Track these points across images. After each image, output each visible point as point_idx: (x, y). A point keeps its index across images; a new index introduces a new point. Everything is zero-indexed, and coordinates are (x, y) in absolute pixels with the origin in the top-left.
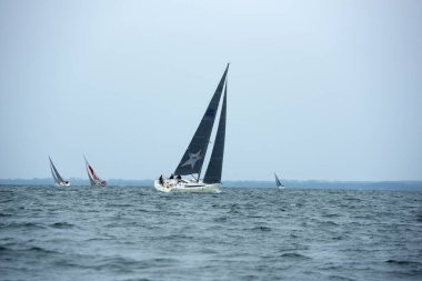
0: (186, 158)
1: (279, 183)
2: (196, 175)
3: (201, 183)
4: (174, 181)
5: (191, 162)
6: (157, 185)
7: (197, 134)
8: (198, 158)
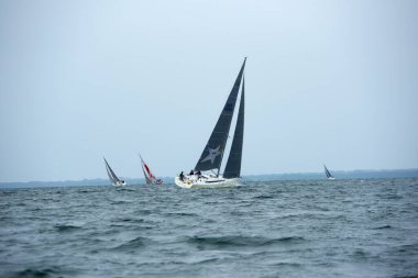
0: (206, 153)
1: (329, 175)
2: (216, 170)
3: (220, 178)
4: (194, 177)
5: (211, 158)
6: (178, 182)
7: (215, 130)
8: (218, 153)
